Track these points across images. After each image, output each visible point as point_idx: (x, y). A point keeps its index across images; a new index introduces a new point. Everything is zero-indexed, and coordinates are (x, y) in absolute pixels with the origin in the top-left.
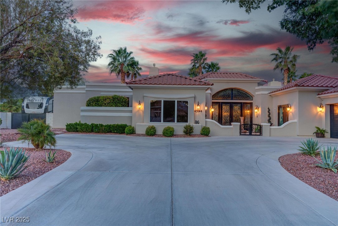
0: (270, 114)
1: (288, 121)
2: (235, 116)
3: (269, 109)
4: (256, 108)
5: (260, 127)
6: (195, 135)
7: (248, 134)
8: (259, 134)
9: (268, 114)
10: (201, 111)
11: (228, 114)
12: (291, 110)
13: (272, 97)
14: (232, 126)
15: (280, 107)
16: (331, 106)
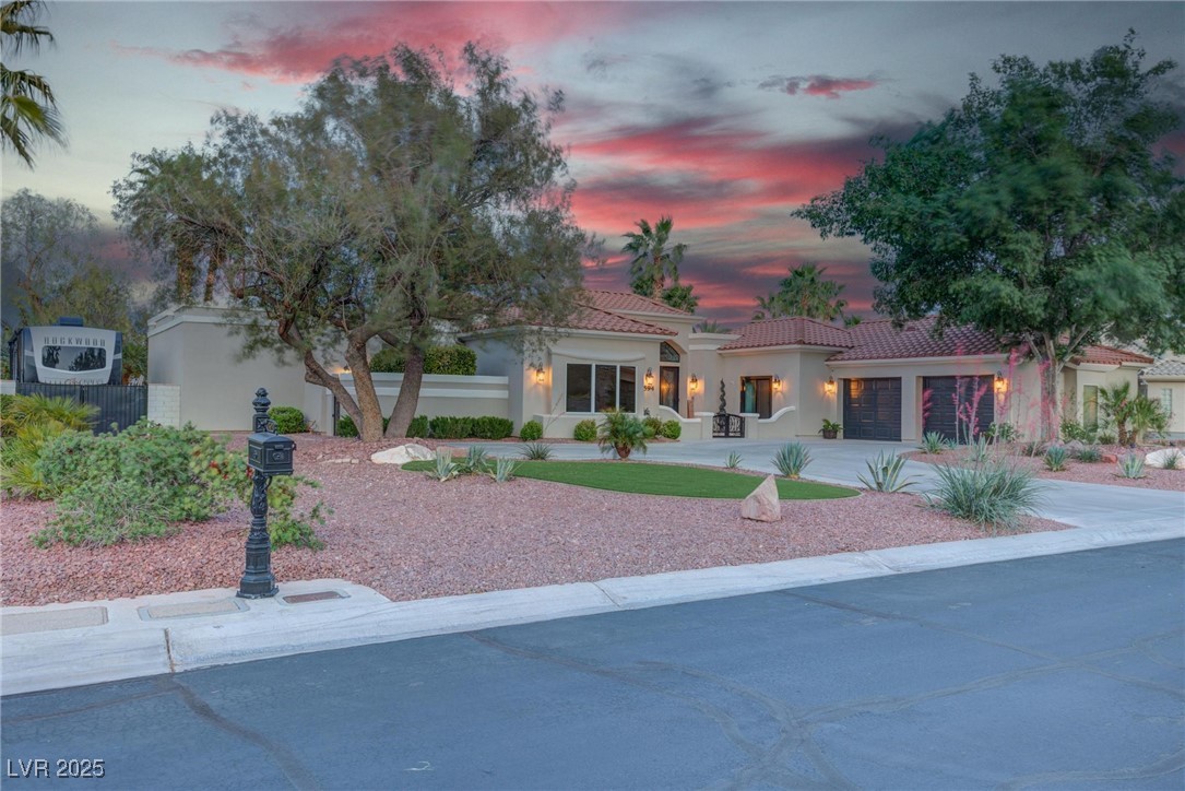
4: (693, 379)
9: (721, 394)
12: (780, 388)
13: (726, 358)
16: (847, 382)
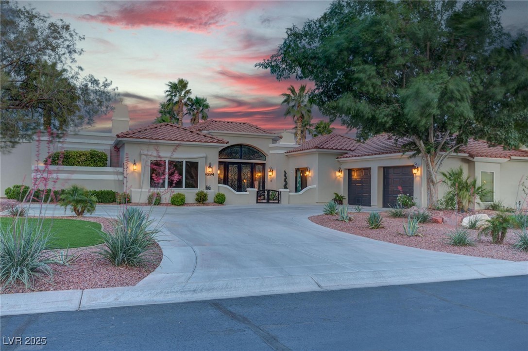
0: (286, 178)
1: (306, 187)
3: (285, 171)
4: (270, 170)
5: (279, 194)
6: (209, 203)
7: (266, 201)
8: (277, 201)
10: (213, 174)
11: (236, 177)
12: (310, 175)
13: (289, 157)
14: (248, 193)
15: (297, 170)
16: (350, 171)
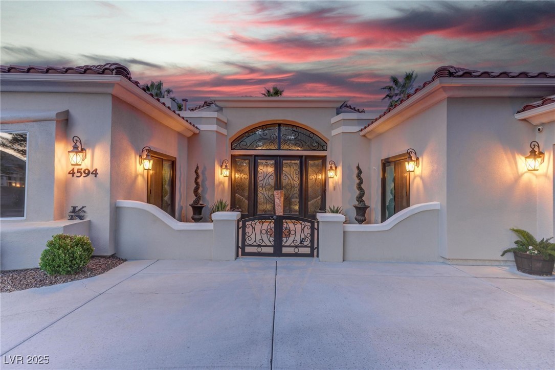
0: (361, 182)
2: (288, 187)
3: (358, 168)
4: (331, 168)
5: (314, 228)
7: (271, 250)
8: (307, 250)
9: (358, 181)
10: (96, 173)
12: (418, 171)
13: (370, 140)
14: (209, 226)
15: (386, 163)
